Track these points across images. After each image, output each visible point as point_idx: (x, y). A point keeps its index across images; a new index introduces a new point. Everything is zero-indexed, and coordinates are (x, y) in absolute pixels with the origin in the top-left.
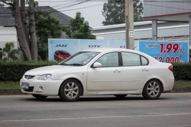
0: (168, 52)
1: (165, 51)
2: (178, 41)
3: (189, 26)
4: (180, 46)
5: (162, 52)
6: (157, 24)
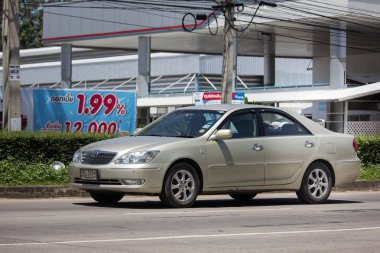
0: (93, 112)
1: (87, 111)
2: (114, 91)
3: (139, 60)
4: (119, 100)
5: (80, 111)
6: (72, 53)
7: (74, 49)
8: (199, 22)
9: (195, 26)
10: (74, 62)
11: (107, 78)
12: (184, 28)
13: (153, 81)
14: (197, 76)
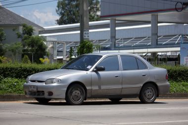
3: (152, 27)
6: (116, 24)
7: (117, 22)
8: (184, 6)
9: (183, 9)
10: (117, 28)
11: (135, 37)
12: (176, 9)
13: (159, 38)
14: (182, 35)
